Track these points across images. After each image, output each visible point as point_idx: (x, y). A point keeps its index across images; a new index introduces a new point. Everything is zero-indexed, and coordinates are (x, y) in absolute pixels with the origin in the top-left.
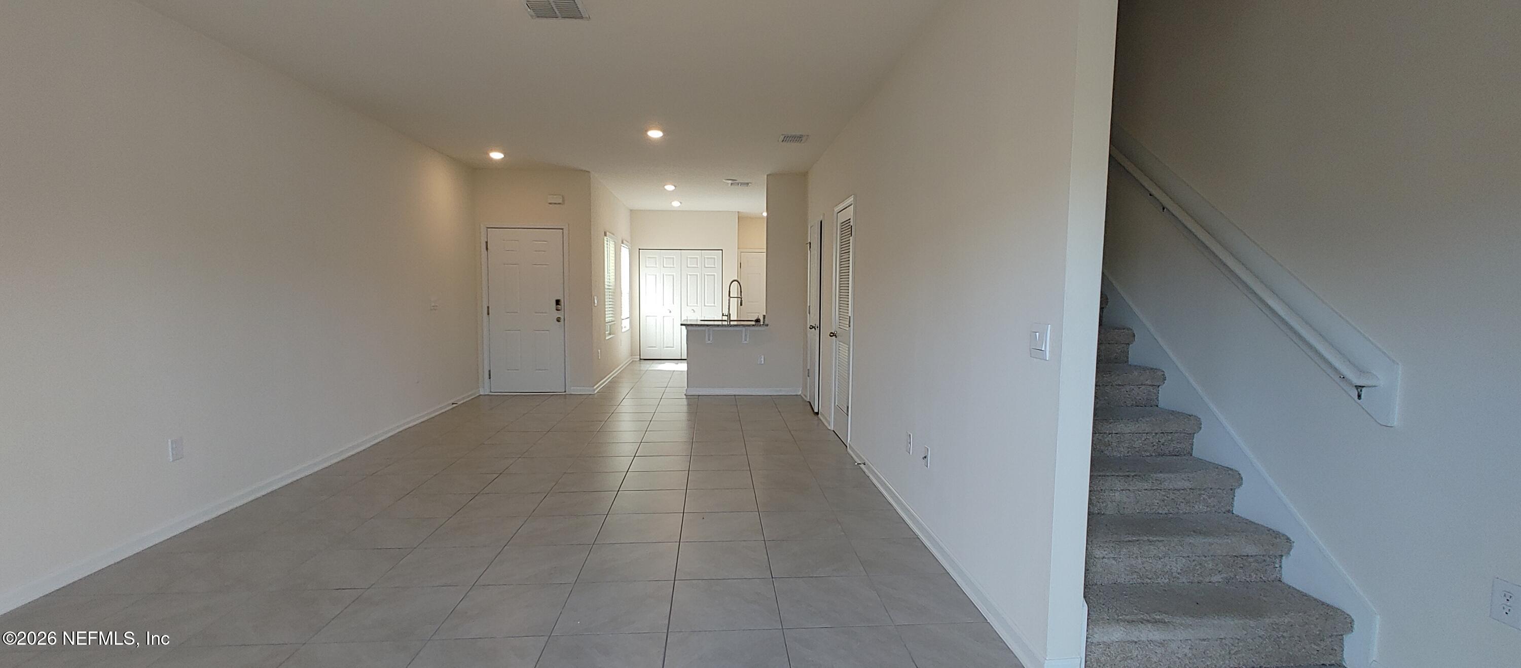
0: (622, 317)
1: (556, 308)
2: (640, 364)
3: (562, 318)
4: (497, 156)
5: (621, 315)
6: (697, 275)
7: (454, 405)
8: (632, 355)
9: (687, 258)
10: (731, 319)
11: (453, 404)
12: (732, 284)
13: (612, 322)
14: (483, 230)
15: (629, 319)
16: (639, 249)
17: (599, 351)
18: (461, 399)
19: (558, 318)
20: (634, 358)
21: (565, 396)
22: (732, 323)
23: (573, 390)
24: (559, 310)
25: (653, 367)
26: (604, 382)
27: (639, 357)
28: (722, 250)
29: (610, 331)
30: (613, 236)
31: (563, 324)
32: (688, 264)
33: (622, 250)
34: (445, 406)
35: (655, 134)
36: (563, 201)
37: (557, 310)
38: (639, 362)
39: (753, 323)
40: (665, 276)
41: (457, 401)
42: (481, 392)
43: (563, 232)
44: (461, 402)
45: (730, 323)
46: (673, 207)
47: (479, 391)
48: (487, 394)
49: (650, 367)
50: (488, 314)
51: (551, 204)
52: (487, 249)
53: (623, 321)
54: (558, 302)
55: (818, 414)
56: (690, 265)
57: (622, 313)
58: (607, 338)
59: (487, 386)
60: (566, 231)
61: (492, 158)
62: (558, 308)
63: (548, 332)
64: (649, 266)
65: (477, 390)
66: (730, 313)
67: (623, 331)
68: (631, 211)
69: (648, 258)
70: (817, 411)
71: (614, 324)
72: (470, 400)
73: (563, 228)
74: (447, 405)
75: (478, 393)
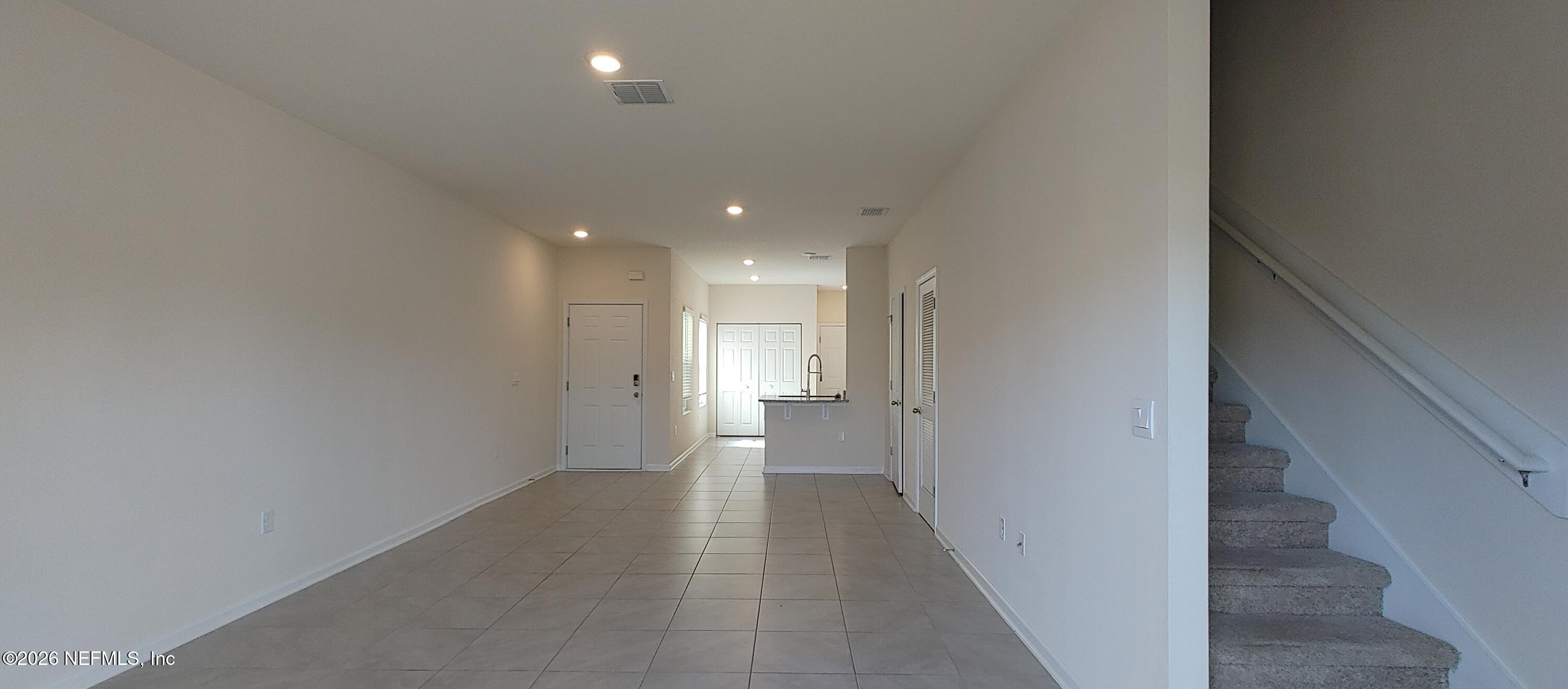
0: (700, 393)
1: (635, 383)
2: (716, 440)
3: (640, 393)
4: (581, 234)
5: (699, 391)
6: (775, 350)
7: (531, 481)
8: (709, 430)
9: (765, 332)
10: (811, 395)
11: (530, 480)
12: (812, 359)
14: (566, 306)
15: (705, 395)
16: (718, 324)
17: (676, 426)
18: (537, 474)
19: (636, 393)
20: (711, 434)
21: (640, 473)
22: (811, 399)
23: (650, 467)
25: (732, 444)
26: (681, 459)
27: (715, 433)
28: (801, 323)
29: (687, 406)
30: (691, 311)
31: (640, 399)
33: (700, 325)
34: (522, 482)
35: (735, 211)
36: (644, 276)
38: (715, 438)
39: (833, 399)
40: (742, 351)
41: (534, 477)
42: (558, 468)
43: (643, 307)
44: (537, 479)
45: (809, 399)
46: (752, 281)
47: (556, 467)
48: (563, 470)
49: (726, 444)
50: (568, 389)
51: (632, 280)
52: (569, 325)
53: (700, 396)
54: (636, 377)
55: (902, 494)
56: (768, 339)
57: (699, 389)
58: (684, 414)
59: (564, 462)
60: (645, 306)
61: (576, 237)
62: (636, 384)
63: (626, 408)
64: (727, 340)
65: (554, 466)
66: (810, 388)
67: (700, 407)
68: (710, 285)
69: (726, 332)
70: (900, 491)
71: (692, 399)
72: (547, 476)
73: (642, 305)
74: (524, 482)
75: (555, 469)
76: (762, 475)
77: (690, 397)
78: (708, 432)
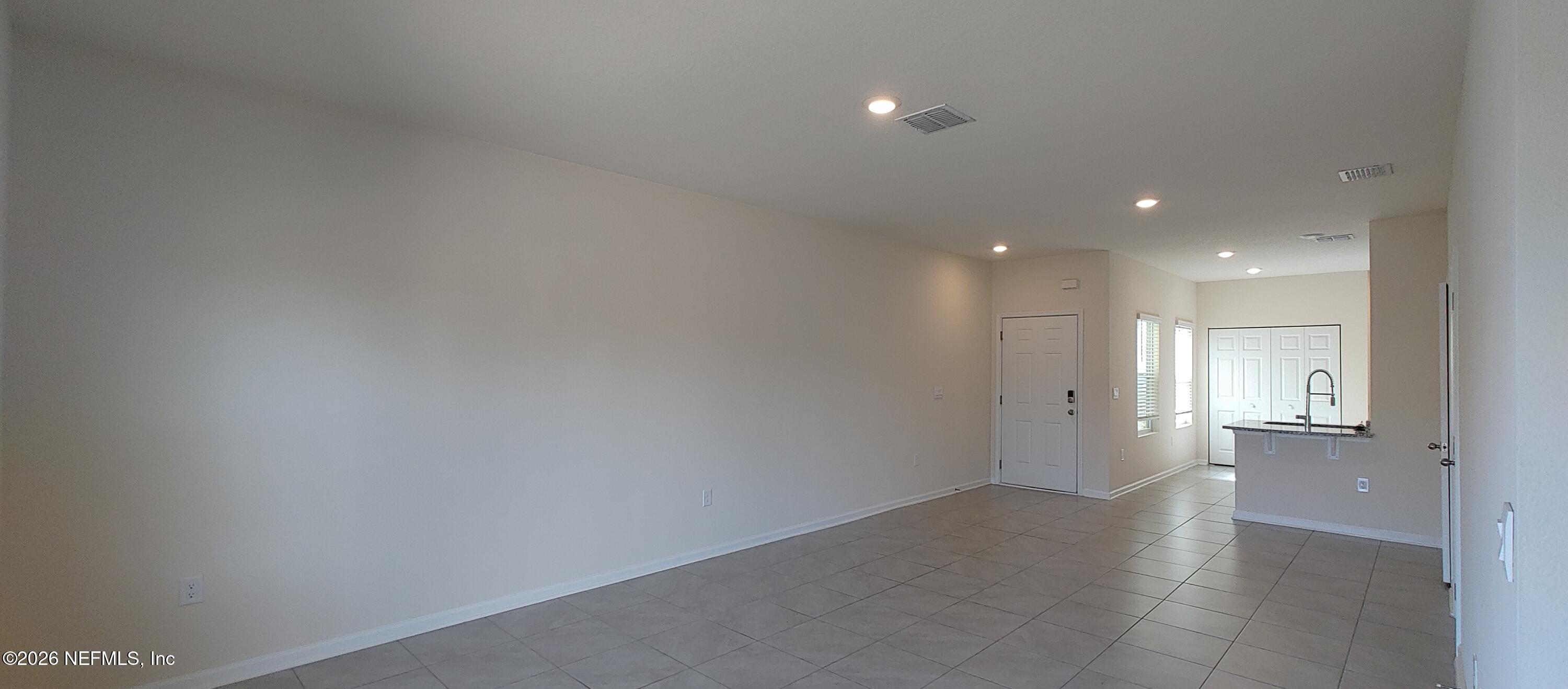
0: (1177, 411)
1: (1069, 399)
2: (1209, 469)
3: (1075, 410)
4: (1000, 249)
5: (1175, 409)
6: (1297, 360)
7: (958, 491)
8: (1198, 455)
9: (1281, 337)
10: (1313, 422)
11: (956, 490)
12: (1324, 373)
13: (1154, 416)
14: (999, 321)
15: (1191, 414)
16: (1209, 329)
17: (1123, 450)
18: (966, 485)
19: (1071, 410)
20: (1200, 462)
21: (1076, 497)
22: (1313, 430)
23: (1085, 492)
24: (1072, 402)
25: (1223, 476)
26: (1134, 486)
27: (1207, 460)
28: (1340, 325)
29: (1152, 428)
30: (1157, 318)
31: (1076, 416)
32: (1283, 344)
33: (1176, 332)
34: (949, 491)
35: (1146, 204)
36: (1078, 285)
37: (1069, 402)
38: (1207, 467)
39: (1352, 432)
40: (1246, 361)
41: (960, 488)
42: (991, 481)
43: (1078, 317)
44: (963, 490)
45: (1310, 429)
46: (1251, 275)
47: (990, 479)
48: (997, 484)
49: (1215, 475)
50: (1001, 403)
51: (1065, 289)
52: (1002, 339)
53: (1177, 416)
54: (1071, 394)
55: (1449, 585)
56: (1285, 346)
57: (1175, 406)
58: (1139, 437)
59: (998, 477)
60: (1081, 316)
61: (996, 252)
62: (1071, 401)
63: (1059, 425)
64: (1221, 349)
65: (988, 479)
66: (1310, 415)
67: (1177, 428)
68: (1197, 283)
69: (1221, 338)
70: (1446, 580)
71: (1158, 419)
72: (977, 488)
73: (1077, 315)
74: (951, 491)
75: (990, 482)
76: (1232, 522)
77: (1158, 416)
78: (1196, 458)
